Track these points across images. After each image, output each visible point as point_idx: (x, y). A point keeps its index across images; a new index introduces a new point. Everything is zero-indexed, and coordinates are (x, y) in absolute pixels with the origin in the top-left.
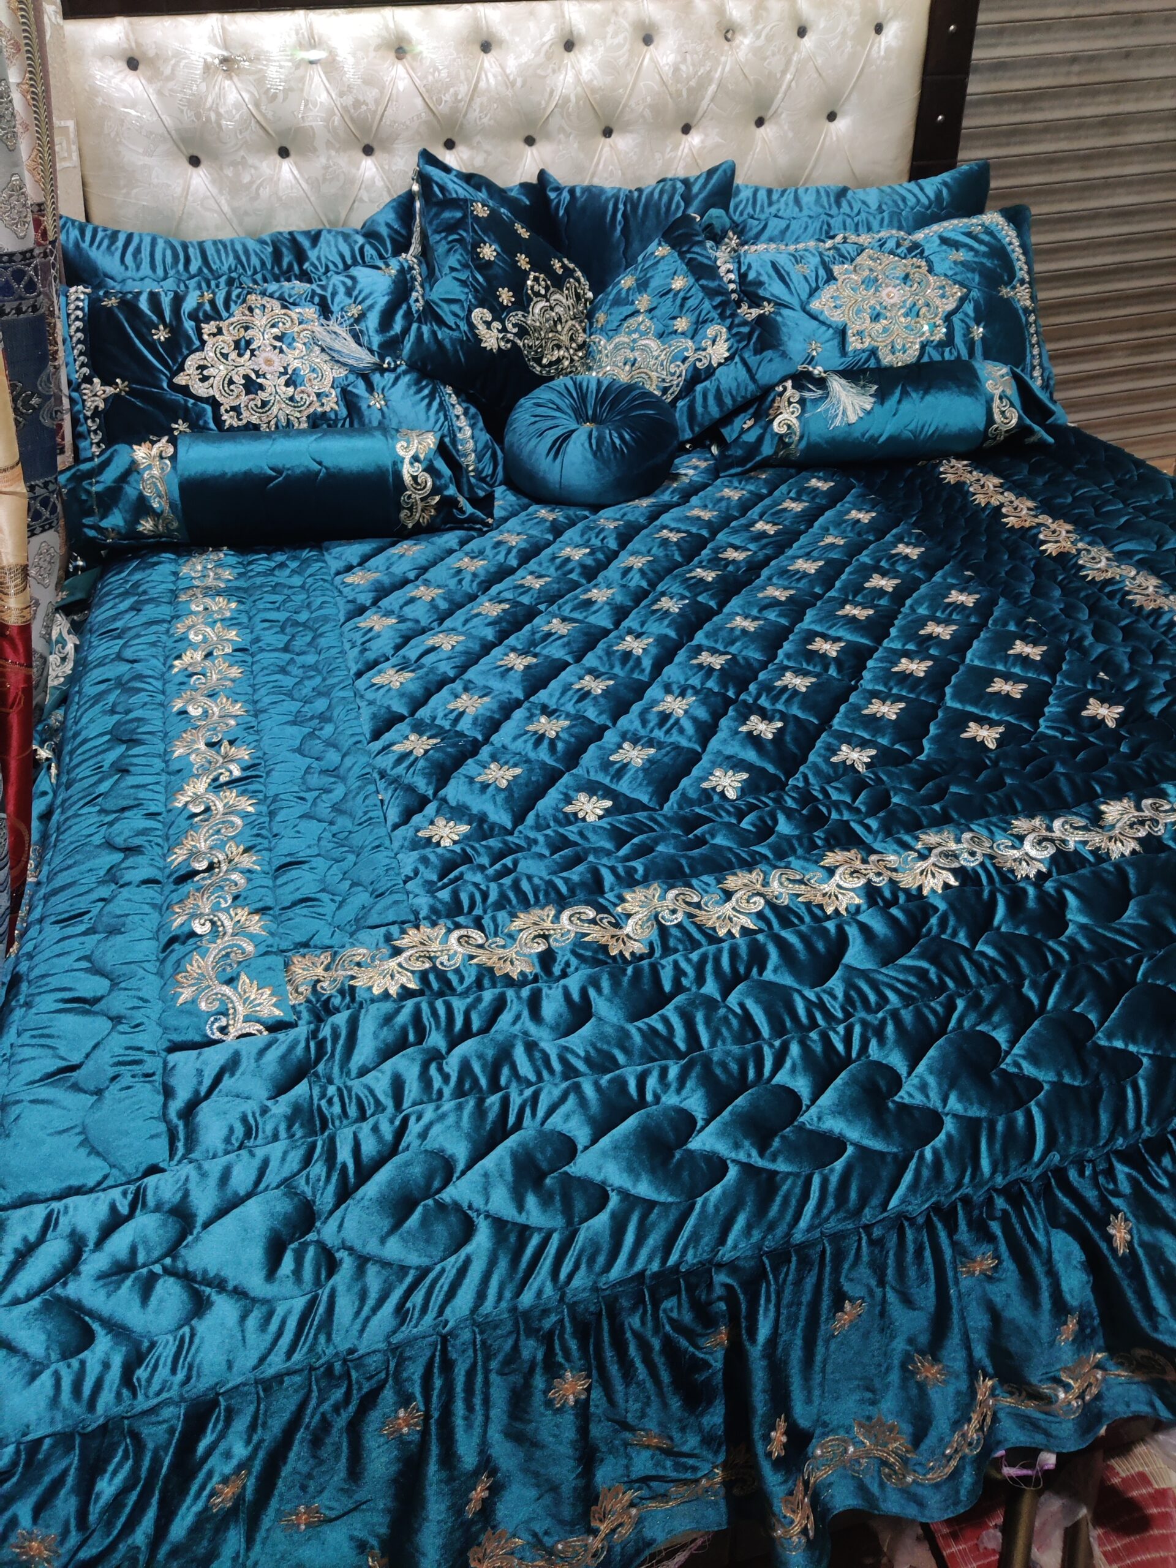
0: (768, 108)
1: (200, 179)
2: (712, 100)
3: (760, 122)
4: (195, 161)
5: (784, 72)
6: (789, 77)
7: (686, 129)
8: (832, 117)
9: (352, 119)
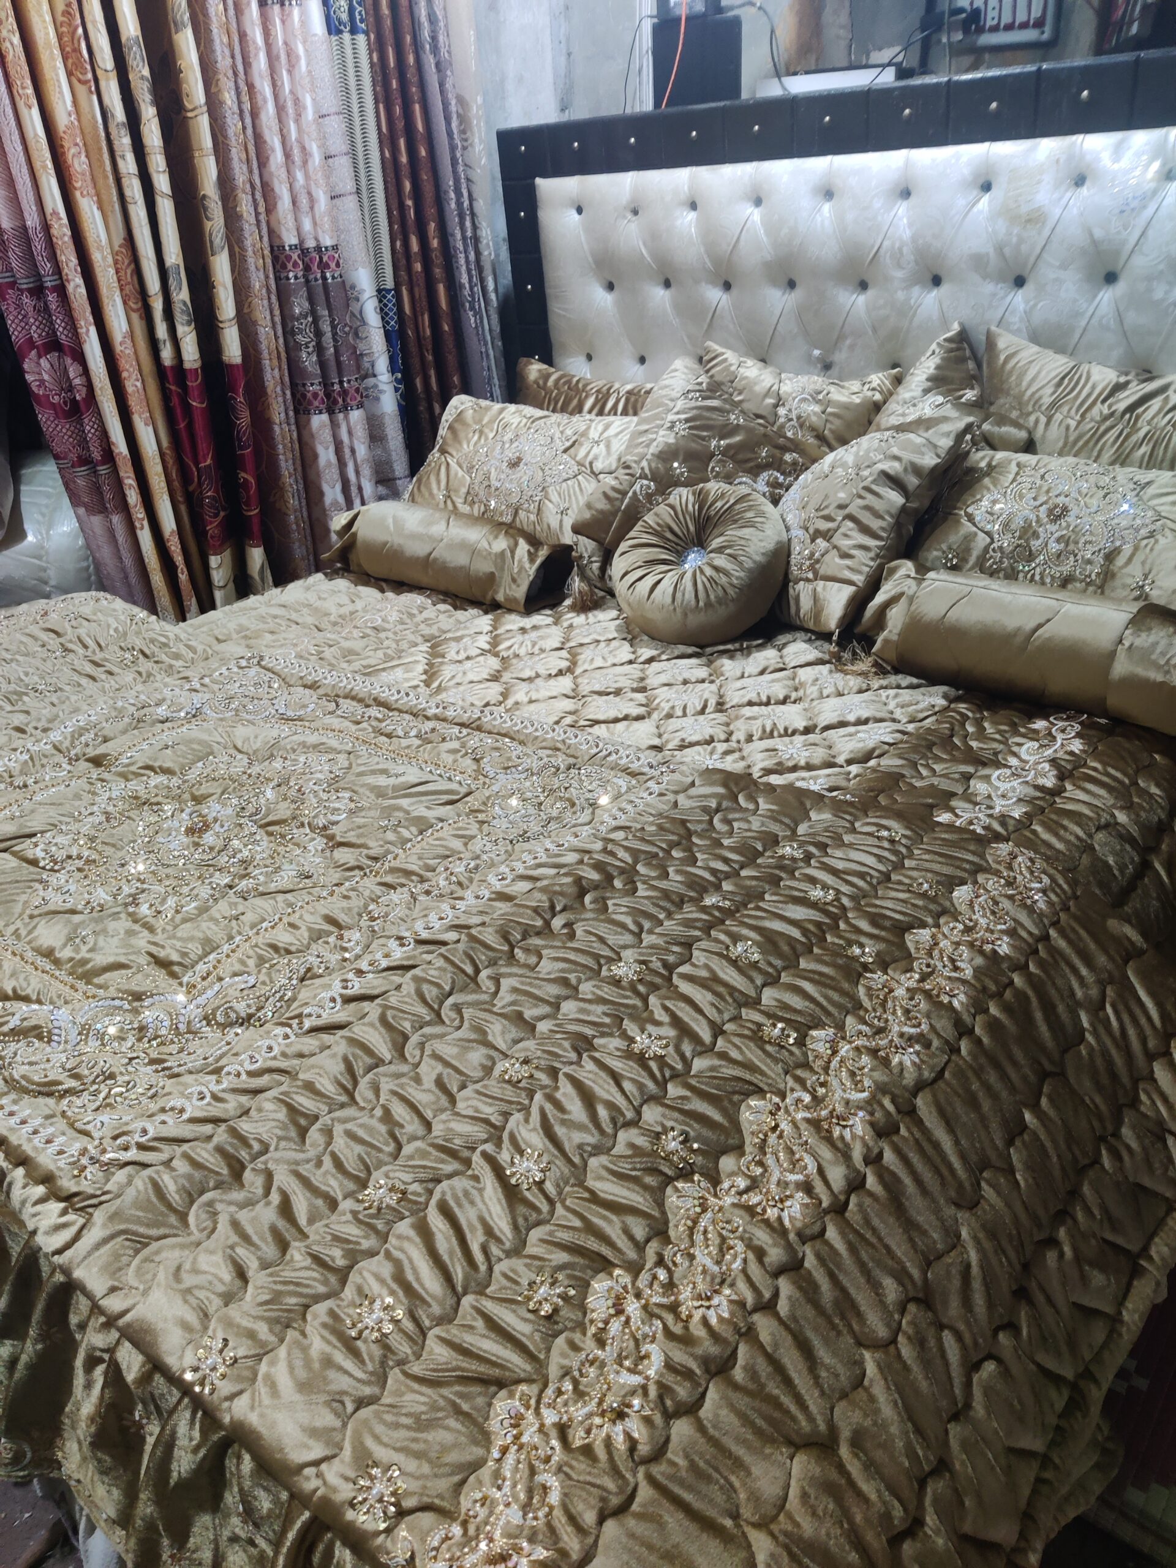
9: (710, 259)
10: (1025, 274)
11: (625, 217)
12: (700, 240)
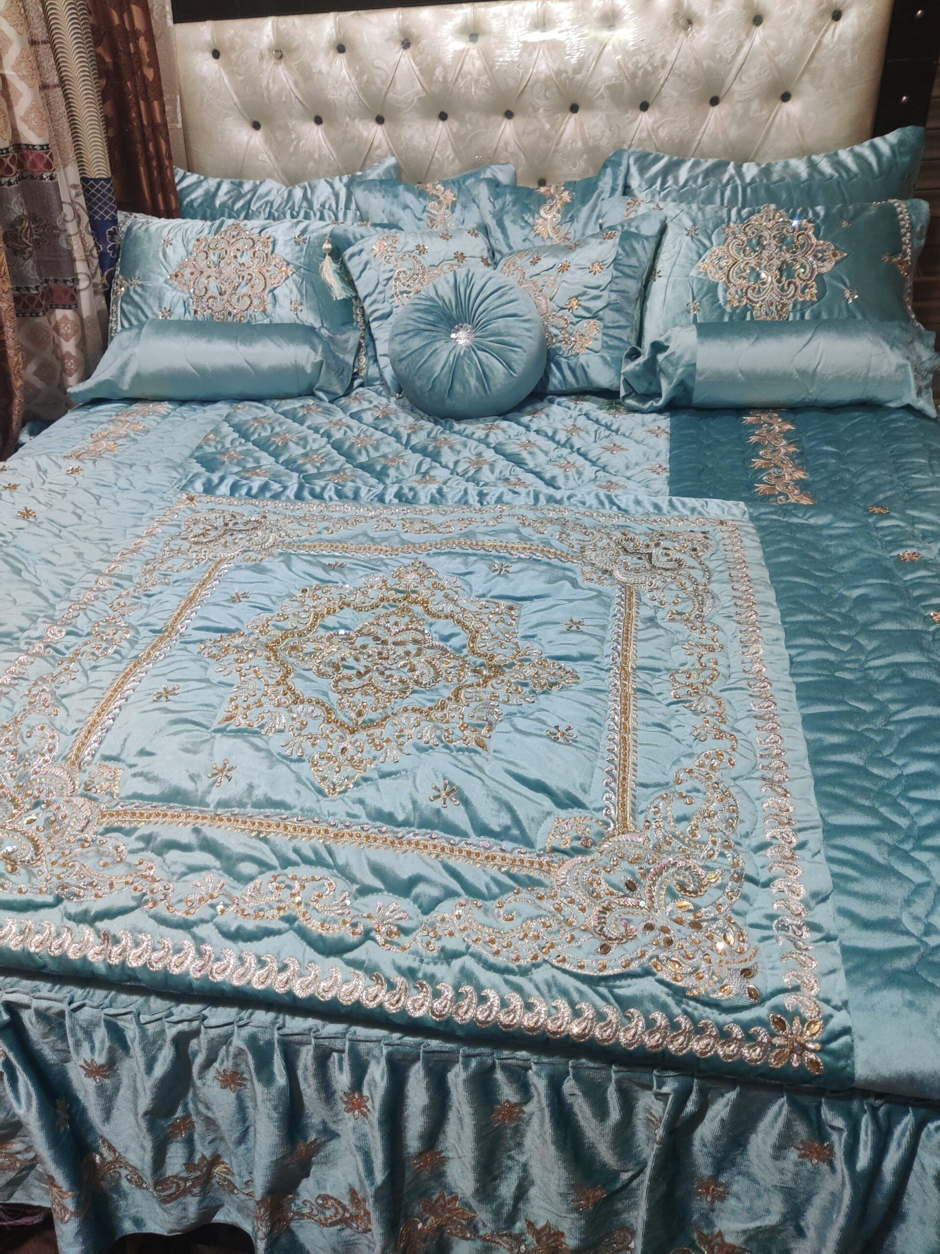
0: (722, 86)
1: (257, 139)
2: (666, 80)
3: (714, 101)
4: (256, 126)
5: (735, 57)
6: (740, 58)
7: (644, 107)
8: (785, 97)
9: (365, 95)
10: (650, 101)
11: (270, 60)
12: (353, 80)
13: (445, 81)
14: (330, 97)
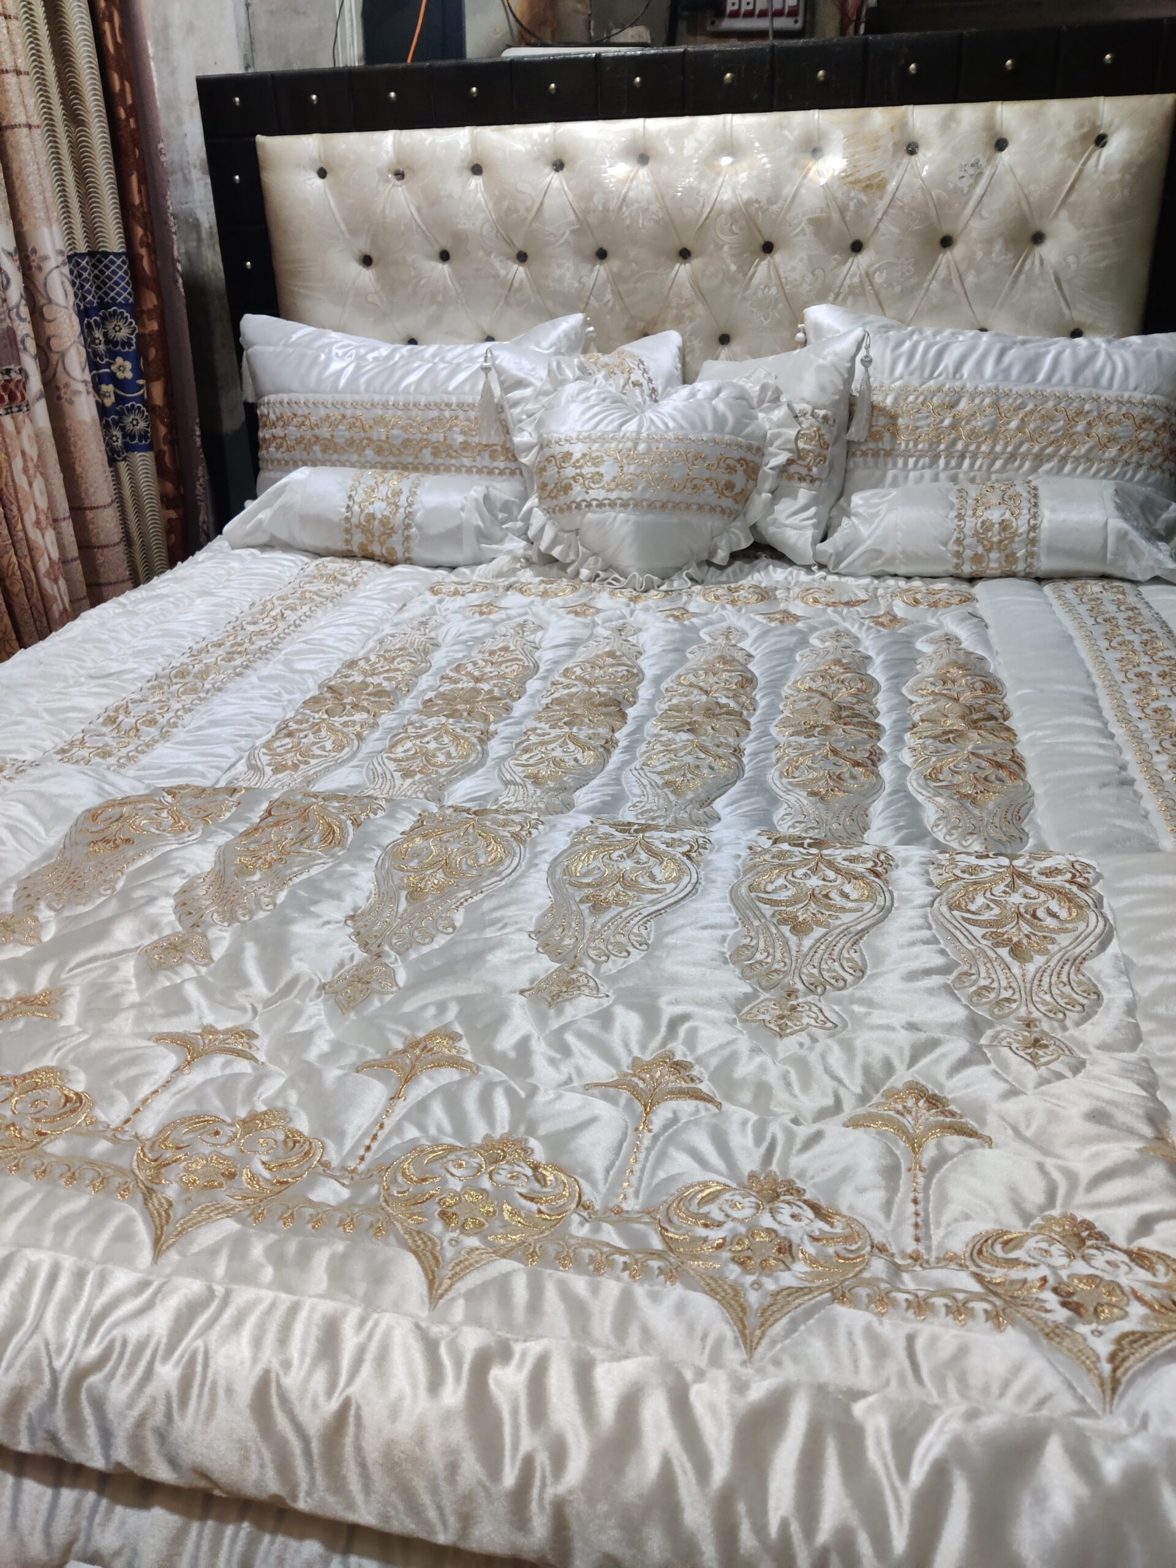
0: (955, 223)
2: (885, 213)
3: (947, 242)
4: (367, 261)
5: (972, 187)
6: (979, 191)
7: (857, 247)
8: (1038, 238)
9: (503, 224)
10: (863, 240)
11: (387, 181)
12: (491, 206)
13: (606, 209)
14: (461, 226)
